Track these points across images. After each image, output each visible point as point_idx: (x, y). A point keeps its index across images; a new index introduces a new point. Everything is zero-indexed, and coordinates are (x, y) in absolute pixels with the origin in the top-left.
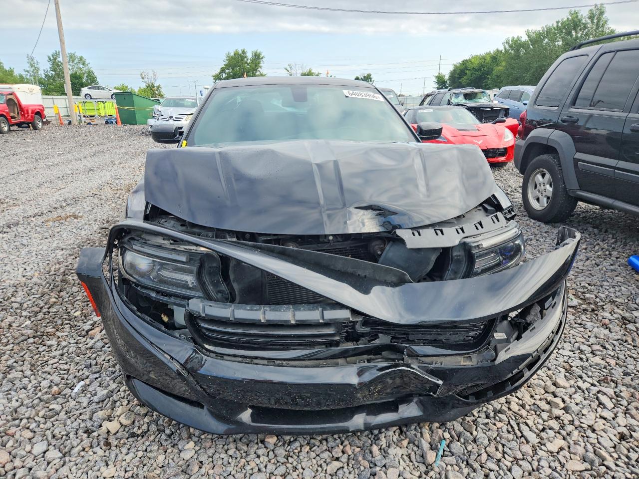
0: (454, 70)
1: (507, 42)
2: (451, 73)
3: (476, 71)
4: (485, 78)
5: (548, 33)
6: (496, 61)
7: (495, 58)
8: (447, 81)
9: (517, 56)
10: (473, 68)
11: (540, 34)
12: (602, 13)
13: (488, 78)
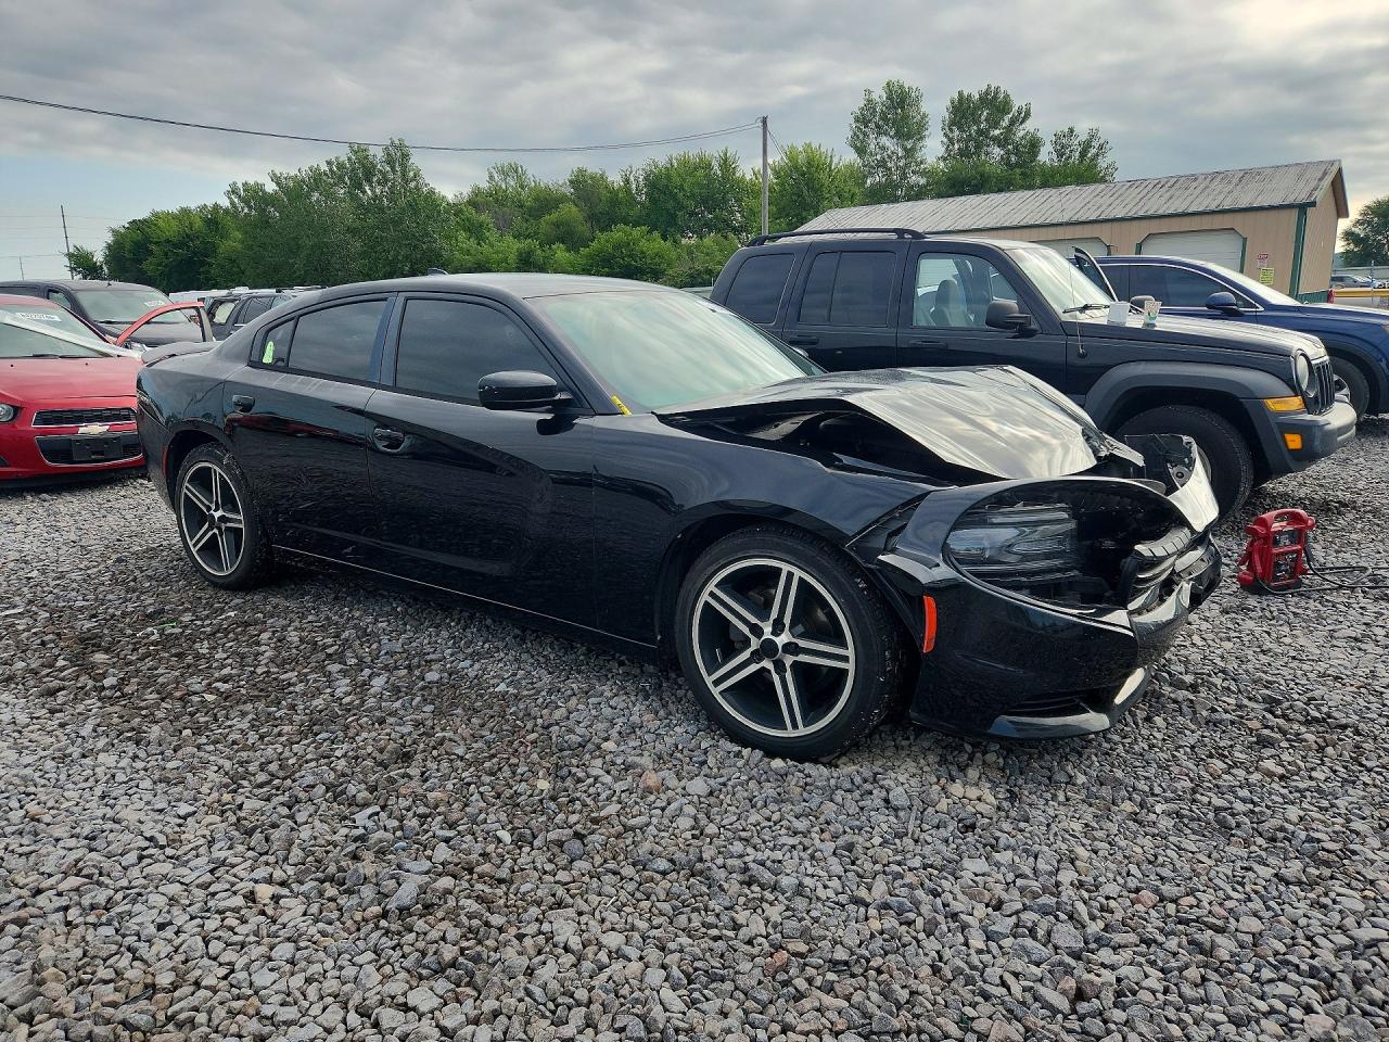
0: (115, 242)
1: (233, 192)
2: (109, 247)
3: (175, 246)
4: (203, 264)
5: (317, 179)
6: (217, 228)
7: (214, 220)
8: (101, 267)
9: (265, 222)
10: (168, 241)
11: (299, 182)
12: (405, 156)
13: (210, 265)
